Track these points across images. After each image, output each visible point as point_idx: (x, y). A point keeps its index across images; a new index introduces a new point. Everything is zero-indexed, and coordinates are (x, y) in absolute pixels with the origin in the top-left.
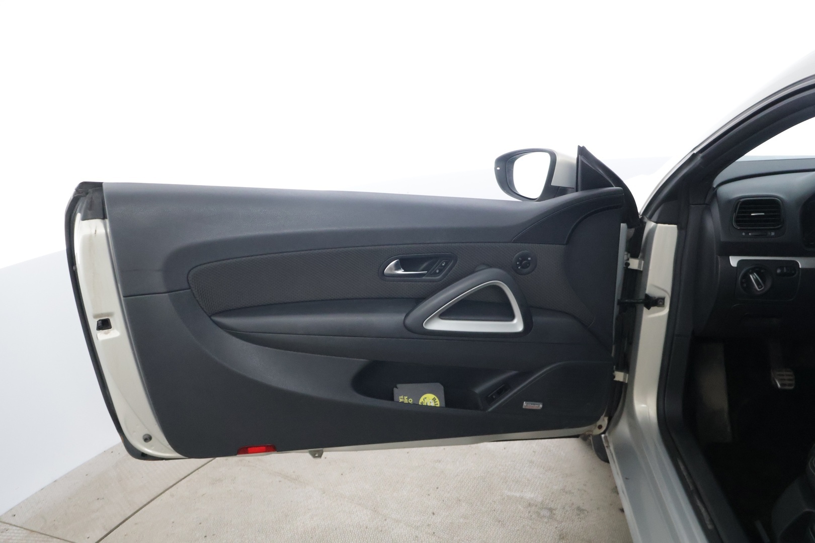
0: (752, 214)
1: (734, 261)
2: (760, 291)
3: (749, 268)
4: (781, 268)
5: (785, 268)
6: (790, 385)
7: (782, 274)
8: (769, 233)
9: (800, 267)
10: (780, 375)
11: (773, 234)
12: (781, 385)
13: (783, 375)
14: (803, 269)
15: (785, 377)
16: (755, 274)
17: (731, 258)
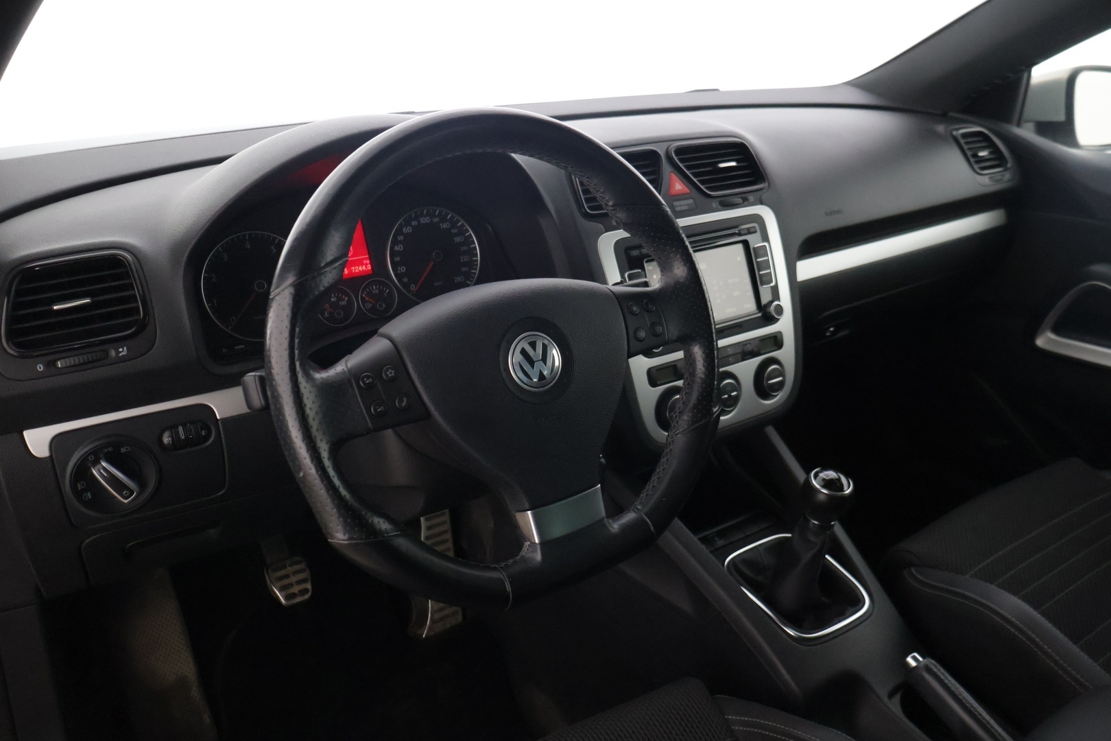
0: (55, 308)
1: (38, 440)
2: (129, 502)
3: (86, 449)
4: (173, 428)
5: (181, 429)
6: (304, 591)
7: (177, 444)
8: (113, 353)
9: (218, 417)
10: (280, 579)
11: (123, 351)
12: (286, 598)
13: (287, 576)
14: (224, 420)
15: (293, 579)
16: (104, 464)
17: (27, 434)
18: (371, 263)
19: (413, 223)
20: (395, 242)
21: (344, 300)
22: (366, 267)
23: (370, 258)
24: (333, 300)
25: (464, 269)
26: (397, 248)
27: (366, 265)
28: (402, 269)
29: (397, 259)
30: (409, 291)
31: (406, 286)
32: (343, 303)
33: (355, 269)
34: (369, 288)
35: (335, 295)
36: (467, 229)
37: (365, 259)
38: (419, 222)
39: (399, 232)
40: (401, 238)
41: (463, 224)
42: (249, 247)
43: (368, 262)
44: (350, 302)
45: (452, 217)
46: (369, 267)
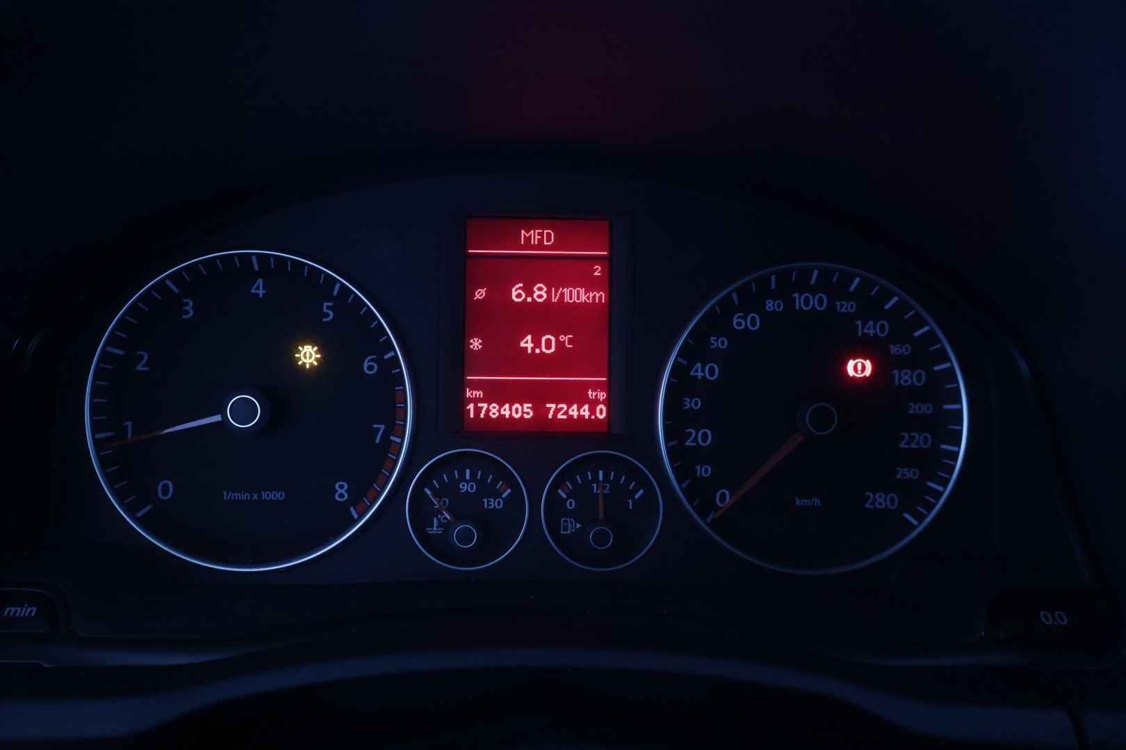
18: (607, 402)
19: (770, 305)
20: (690, 353)
21: (497, 494)
22: (592, 411)
23: (607, 387)
24: (464, 487)
25: (907, 473)
26: (698, 372)
27: (593, 404)
28: (700, 437)
29: (693, 404)
30: (705, 506)
31: (701, 493)
32: (494, 504)
33: (557, 411)
34: (584, 477)
35: (473, 475)
36: (943, 349)
37: (595, 386)
38: (790, 303)
39: (718, 322)
40: (719, 343)
41: (931, 332)
42: (261, 292)
43: (602, 396)
44: (515, 502)
45: (902, 306)
46: (601, 412)
